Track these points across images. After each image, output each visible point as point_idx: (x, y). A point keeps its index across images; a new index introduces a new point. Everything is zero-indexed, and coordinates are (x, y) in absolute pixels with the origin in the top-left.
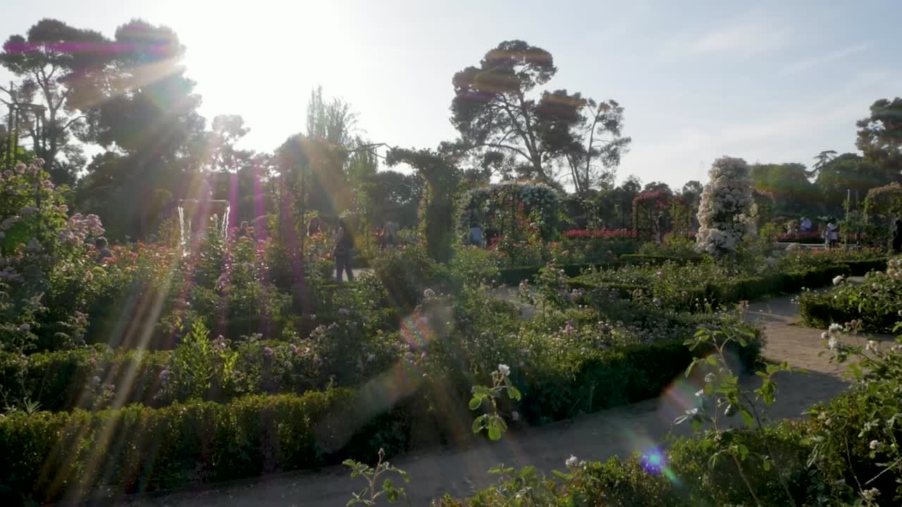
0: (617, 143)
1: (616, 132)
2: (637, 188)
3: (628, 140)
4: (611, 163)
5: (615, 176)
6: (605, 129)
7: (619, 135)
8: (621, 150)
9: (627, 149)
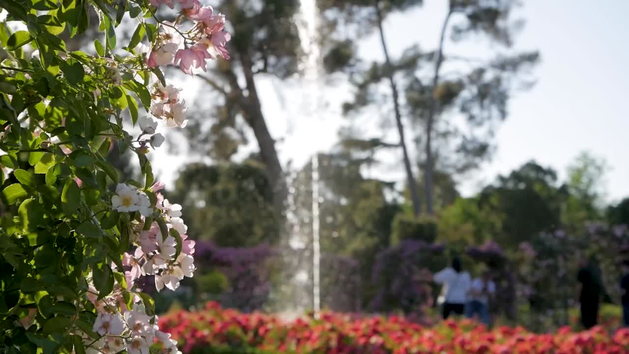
0: (505, 65)
1: (502, 36)
2: (548, 179)
3: (532, 58)
4: (485, 114)
5: (496, 148)
6: (469, 29)
7: (508, 43)
8: (512, 82)
9: (529, 78)
